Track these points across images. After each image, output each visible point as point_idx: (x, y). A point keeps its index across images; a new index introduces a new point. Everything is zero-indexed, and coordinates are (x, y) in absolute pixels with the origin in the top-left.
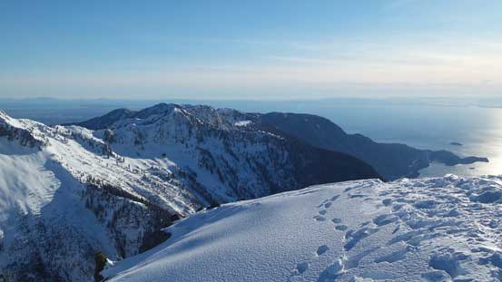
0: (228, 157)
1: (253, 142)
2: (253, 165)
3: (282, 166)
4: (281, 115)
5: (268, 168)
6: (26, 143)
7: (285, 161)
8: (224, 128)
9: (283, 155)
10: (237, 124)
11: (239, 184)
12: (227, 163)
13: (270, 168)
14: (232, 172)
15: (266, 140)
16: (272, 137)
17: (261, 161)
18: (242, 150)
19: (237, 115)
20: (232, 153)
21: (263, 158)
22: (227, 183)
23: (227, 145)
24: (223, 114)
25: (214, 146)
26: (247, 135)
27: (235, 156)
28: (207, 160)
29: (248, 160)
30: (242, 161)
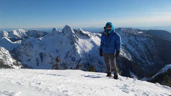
0: (136, 41)
1: (143, 37)
2: (143, 43)
3: (151, 44)
4: (153, 30)
5: (147, 45)
6: (87, 37)
7: (152, 43)
8: (135, 34)
9: (152, 41)
10: (139, 33)
11: (138, 48)
12: (135, 43)
13: (148, 44)
14: (137, 45)
15: (147, 37)
16: (149, 36)
17: (145, 42)
18: (140, 39)
19: (139, 30)
20: (137, 40)
21: (146, 42)
22: (135, 48)
23: (135, 38)
24: (135, 30)
25: (132, 38)
26: (142, 36)
27: (138, 41)
28: (130, 42)
29: (141, 42)
30: (140, 42)
